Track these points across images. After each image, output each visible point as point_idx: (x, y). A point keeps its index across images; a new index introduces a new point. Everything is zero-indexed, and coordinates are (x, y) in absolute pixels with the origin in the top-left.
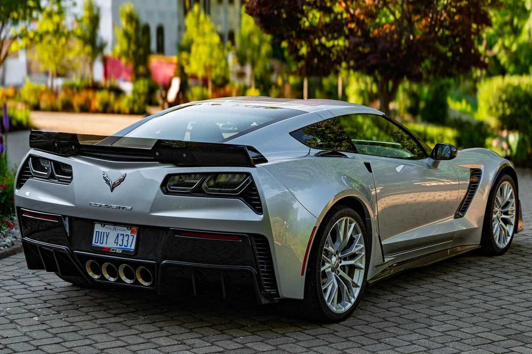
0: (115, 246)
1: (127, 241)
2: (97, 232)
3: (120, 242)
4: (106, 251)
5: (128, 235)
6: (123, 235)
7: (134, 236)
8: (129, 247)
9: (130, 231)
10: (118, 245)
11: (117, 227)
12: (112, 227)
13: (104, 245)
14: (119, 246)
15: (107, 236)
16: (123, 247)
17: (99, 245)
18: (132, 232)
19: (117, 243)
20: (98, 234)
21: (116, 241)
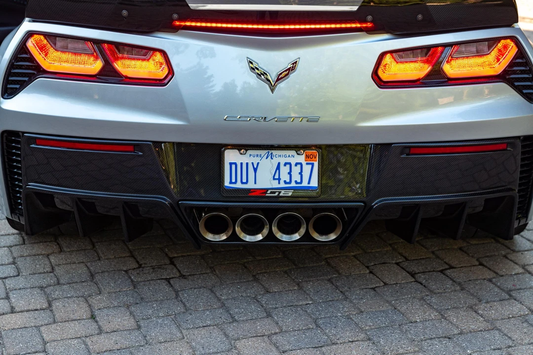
0: (275, 184)
1: (300, 173)
2: (231, 164)
3: (285, 177)
4: (260, 195)
5: (301, 164)
6: (290, 164)
7: (313, 165)
8: (305, 184)
9: (304, 156)
10: (282, 182)
11: (275, 152)
12: (263, 152)
13: (251, 185)
14: (282, 185)
15: (255, 170)
16: (293, 184)
17: (239, 185)
18: (307, 158)
19: (279, 179)
20: (233, 166)
21: (277, 177)
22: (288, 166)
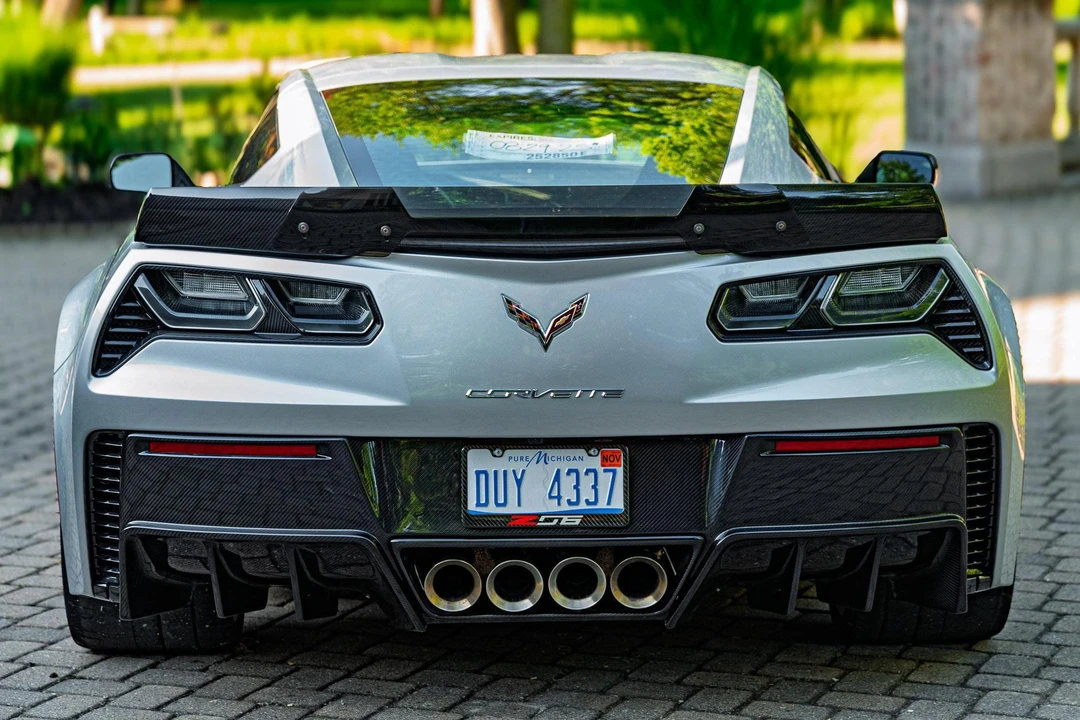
0: (552, 506)
1: (594, 487)
2: (478, 473)
3: (569, 494)
4: (527, 524)
5: (595, 471)
6: (576, 471)
7: (614, 472)
8: (602, 505)
9: (599, 458)
10: (564, 501)
11: (551, 452)
12: (531, 453)
13: (512, 508)
14: (565, 507)
15: (519, 482)
16: (583, 506)
17: (492, 509)
18: (605, 461)
19: (559, 497)
20: (483, 477)
21: (555, 494)
22: (574, 475)
